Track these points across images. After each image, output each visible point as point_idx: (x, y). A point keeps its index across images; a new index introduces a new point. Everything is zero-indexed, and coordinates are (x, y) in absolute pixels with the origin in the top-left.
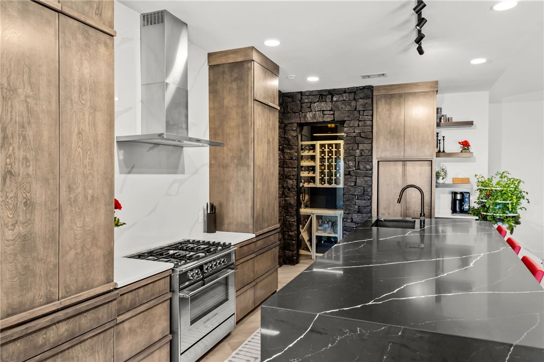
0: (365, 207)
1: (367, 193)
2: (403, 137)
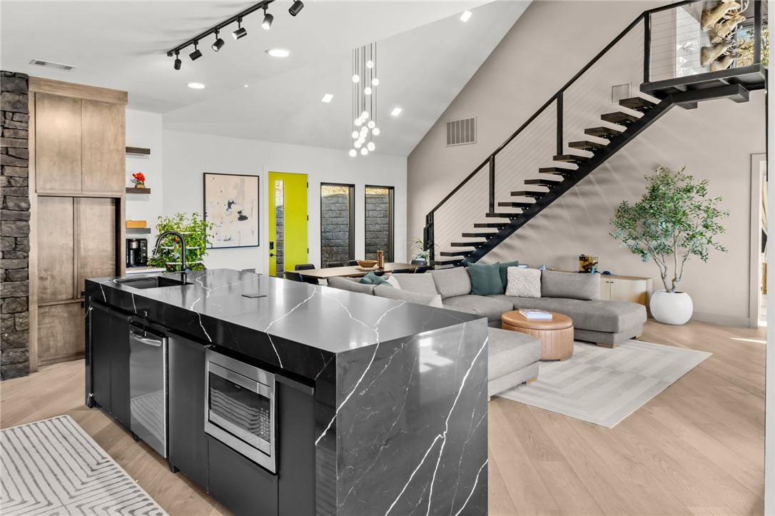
0: (17, 270)
1: (21, 247)
2: (79, 163)
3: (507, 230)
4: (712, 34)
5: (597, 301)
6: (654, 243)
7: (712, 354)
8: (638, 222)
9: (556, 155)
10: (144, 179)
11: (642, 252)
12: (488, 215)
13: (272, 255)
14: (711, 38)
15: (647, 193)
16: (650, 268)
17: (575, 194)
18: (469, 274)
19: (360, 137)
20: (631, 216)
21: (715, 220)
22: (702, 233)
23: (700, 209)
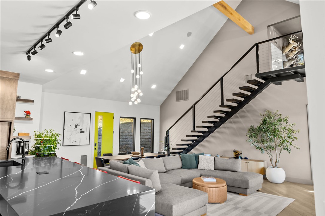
3: (201, 138)
4: (287, 56)
5: (239, 172)
6: (266, 145)
7: (295, 199)
8: (258, 135)
9: (221, 105)
10: (30, 114)
11: (261, 149)
12: (192, 131)
13: (95, 149)
14: (287, 58)
15: (261, 122)
16: (265, 156)
17: (231, 122)
18: (181, 159)
19: (134, 96)
20: (255, 132)
21: (292, 134)
22: (287, 140)
23: (285, 129)
